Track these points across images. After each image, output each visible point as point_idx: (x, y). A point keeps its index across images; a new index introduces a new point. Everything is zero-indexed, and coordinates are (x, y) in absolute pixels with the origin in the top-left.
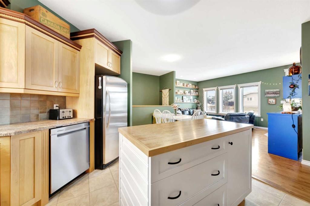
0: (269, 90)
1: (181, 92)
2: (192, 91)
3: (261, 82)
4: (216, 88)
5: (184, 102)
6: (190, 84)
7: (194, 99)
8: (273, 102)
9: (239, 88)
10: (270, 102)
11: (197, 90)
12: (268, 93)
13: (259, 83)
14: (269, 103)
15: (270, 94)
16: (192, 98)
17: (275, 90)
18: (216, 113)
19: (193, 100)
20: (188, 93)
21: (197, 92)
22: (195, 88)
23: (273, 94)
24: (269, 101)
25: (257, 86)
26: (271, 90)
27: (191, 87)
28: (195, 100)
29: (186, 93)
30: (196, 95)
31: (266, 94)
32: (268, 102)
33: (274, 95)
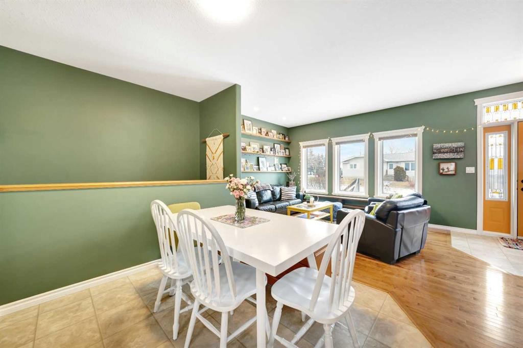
0: (442, 144)
1: (254, 148)
2: (277, 147)
3: (423, 127)
4: (328, 140)
5: (261, 170)
6: (273, 131)
7: (281, 164)
8: (449, 171)
9: (376, 140)
10: (443, 170)
11: (288, 145)
12: (439, 151)
13: (420, 130)
14: (441, 171)
15: (444, 153)
16: (277, 161)
17: (455, 145)
18: (327, 193)
19: (280, 166)
20: (269, 150)
21: (287, 148)
22: (283, 140)
23: (450, 152)
24: (441, 168)
25: (415, 135)
26: (447, 145)
27: (275, 138)
28: (283, 166)
29: (264, 149)
30: (284, 156)
31: (434, 153)
32: (439, 171)
33: (451, 154)
